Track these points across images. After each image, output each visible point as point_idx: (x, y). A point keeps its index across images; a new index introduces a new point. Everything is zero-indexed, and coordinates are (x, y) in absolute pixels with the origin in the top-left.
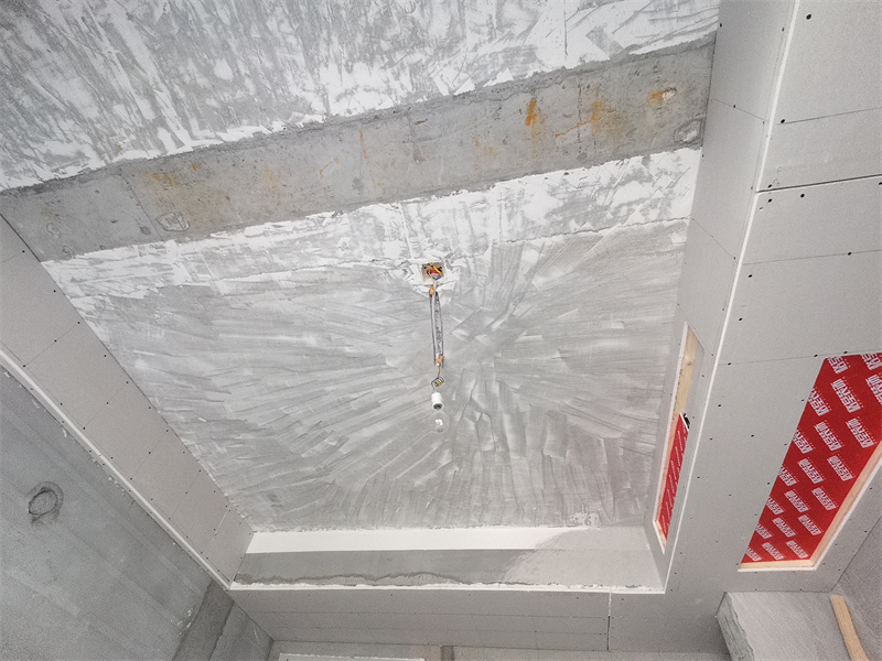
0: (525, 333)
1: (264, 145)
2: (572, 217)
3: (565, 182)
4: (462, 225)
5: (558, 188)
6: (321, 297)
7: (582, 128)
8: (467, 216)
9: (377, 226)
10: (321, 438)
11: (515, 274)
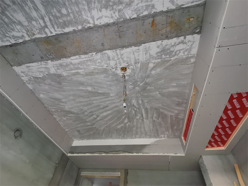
0: (149, 86)
1: (76, 33)
2: (163, 54)
3: (162, 44)
4: (132, 56)
5: (160, 46)
6: (92, 76)
7: (167, 28)
8: (134, 54)
9: (108, 56)
10: (92, 115)
11: (147, 70)
